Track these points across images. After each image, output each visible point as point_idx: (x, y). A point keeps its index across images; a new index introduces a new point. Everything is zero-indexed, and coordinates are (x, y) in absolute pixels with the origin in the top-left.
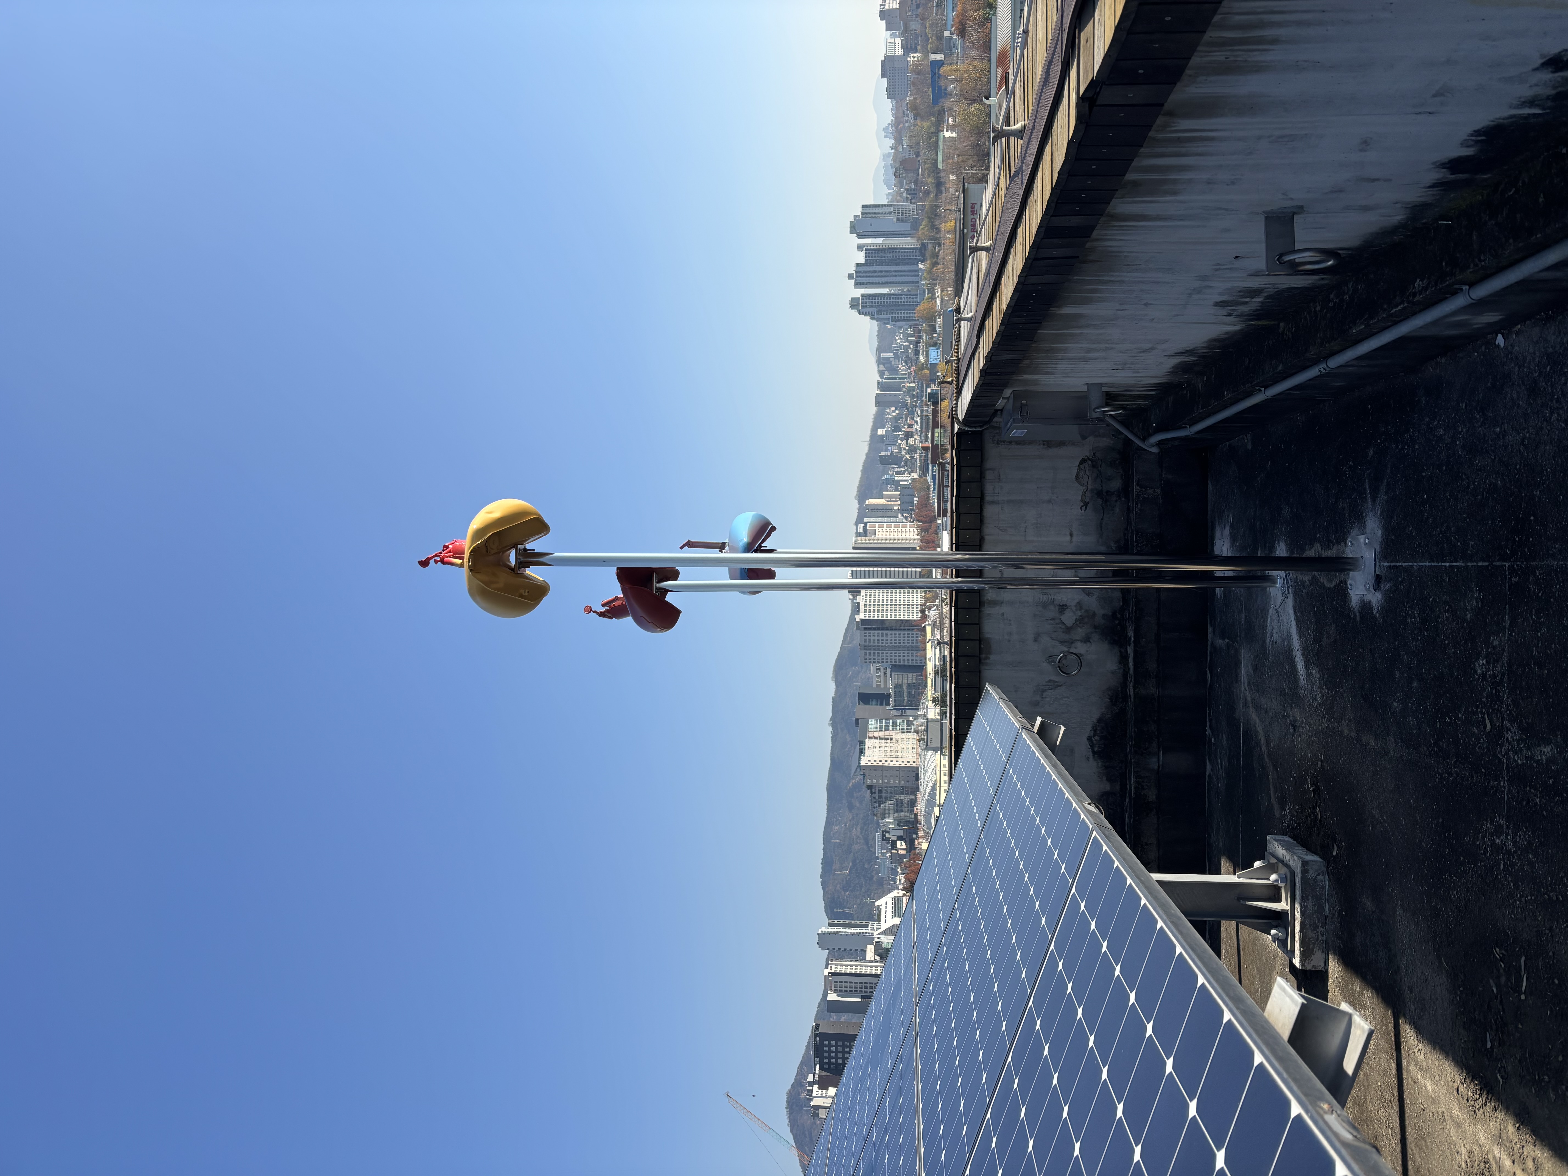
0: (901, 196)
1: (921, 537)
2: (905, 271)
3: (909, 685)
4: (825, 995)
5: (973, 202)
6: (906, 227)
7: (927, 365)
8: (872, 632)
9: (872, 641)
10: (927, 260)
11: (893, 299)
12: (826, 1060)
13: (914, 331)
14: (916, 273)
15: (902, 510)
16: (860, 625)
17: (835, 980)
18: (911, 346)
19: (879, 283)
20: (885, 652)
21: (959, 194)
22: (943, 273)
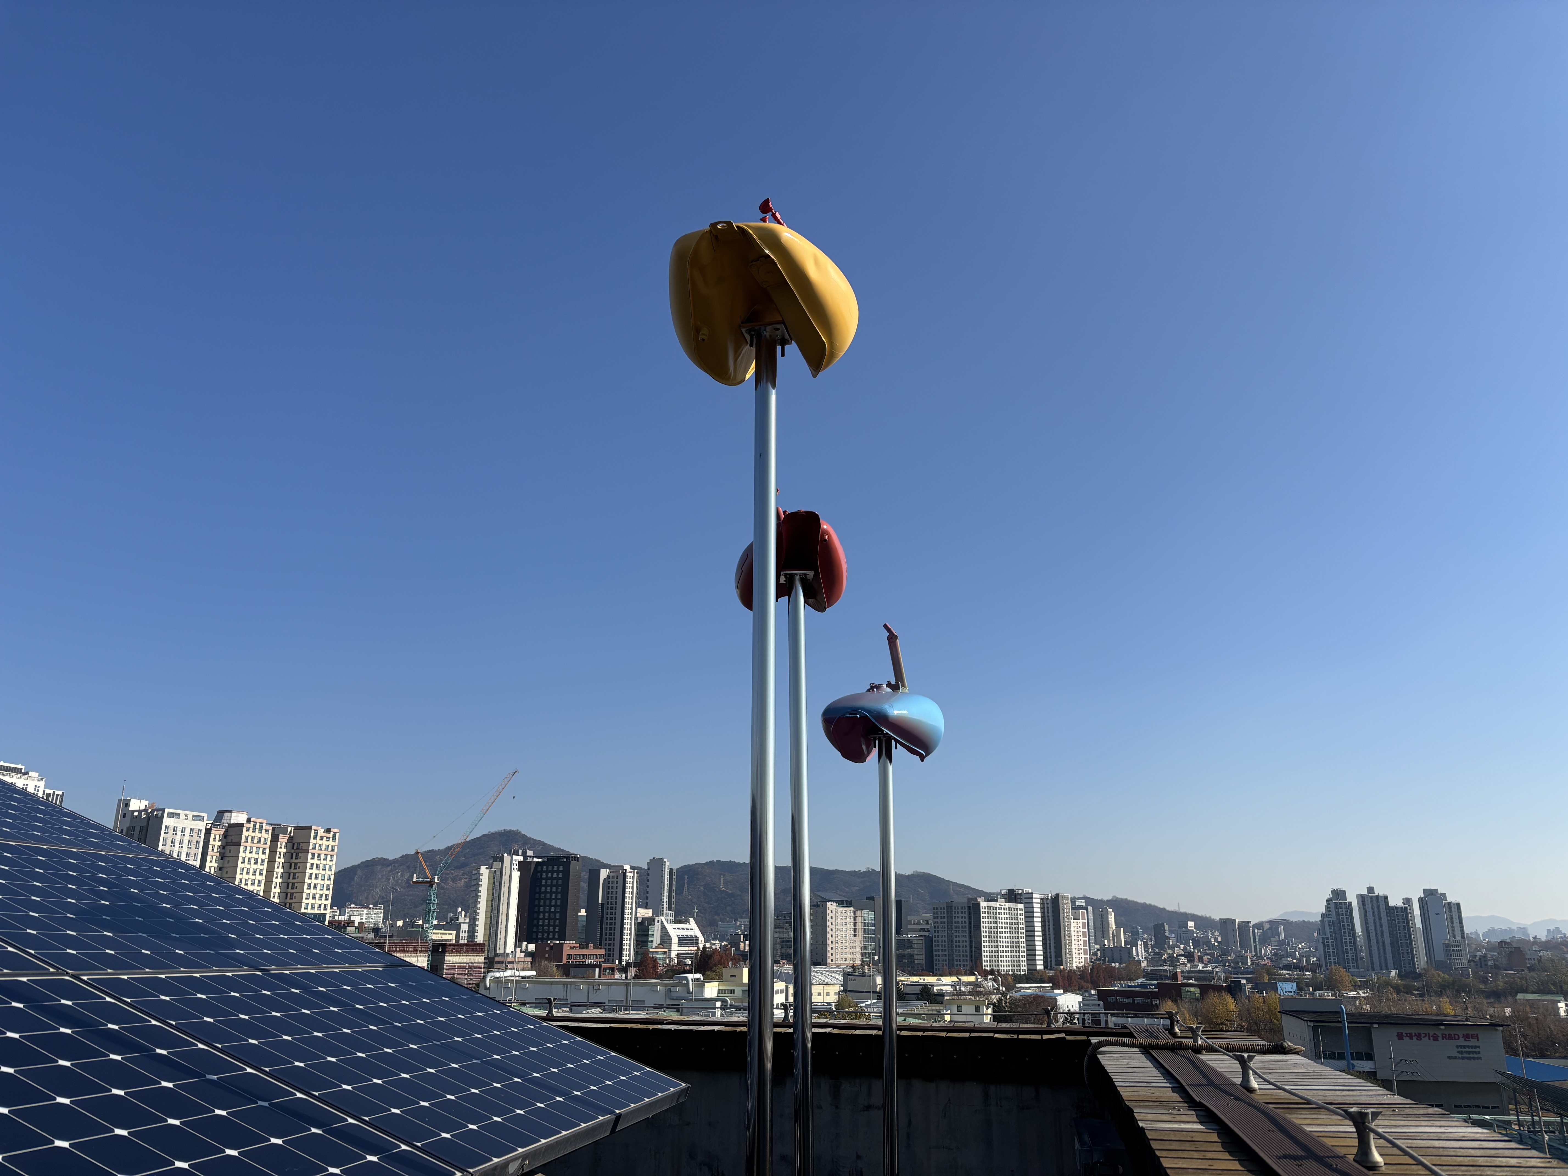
0: (1476, 949)
1: (1074, 971)
2: (1385, 953)
3: (912, 956)
4: (606, 866)
5: (1479, 1036)
6: (1440, 956)
7: (1275, 979)
8: (967, 915)
9: (957, 915)
10: (1401, 980)
11: (1350, 939)
12: (545, 868)
13: (1314, 964)
14: (1384, 967)
15: (1103, 949)
16: (973, 902)
17: (618, 877)
18: (1295, 961)
19: (1367, 923)
20: (946, 929)
21: (1488, 1019)
22: (1388, 999)
